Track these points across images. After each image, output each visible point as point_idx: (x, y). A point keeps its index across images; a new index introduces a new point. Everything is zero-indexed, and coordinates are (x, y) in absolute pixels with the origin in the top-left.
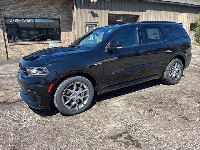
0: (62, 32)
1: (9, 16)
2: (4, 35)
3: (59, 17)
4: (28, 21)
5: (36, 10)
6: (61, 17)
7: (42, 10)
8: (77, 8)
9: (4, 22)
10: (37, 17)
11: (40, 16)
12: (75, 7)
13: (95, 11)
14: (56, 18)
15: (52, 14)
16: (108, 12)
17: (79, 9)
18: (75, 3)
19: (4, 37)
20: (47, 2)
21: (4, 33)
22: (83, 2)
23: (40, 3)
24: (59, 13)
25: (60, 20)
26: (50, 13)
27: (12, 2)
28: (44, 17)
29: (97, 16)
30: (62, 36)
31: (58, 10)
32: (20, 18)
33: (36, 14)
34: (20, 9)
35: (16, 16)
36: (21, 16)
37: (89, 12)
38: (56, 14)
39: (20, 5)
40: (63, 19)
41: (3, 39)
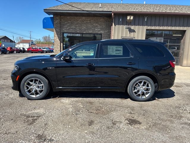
1: (65, 31)
2: (61, 45)
3: (102, 32)
4: (78, 35)
5: (84, 27)
7: (89, 27)
8: (115, 25)
9: (62, 36)
10: (84, 33)
11: (86, 31)
12: (113, 24)
13: (132, 27)
14: (99, 33)
15: (96, 30)
16: (145, 28)
17: (117, 26)
18: (113, 21)
19: (61, 46)
20: (93, 21)
21: (61, 43)
22: (121, 20)
23: (88, 22)
24: (102, 29)
25: (102, 35)
27: (69, 22)
28: (90, 32)
29: (134, 31)
31: (101, 27)
32: (73, 33)
33: (84, 30)
34: (73, 27)
35: (70, 32)
36: (73, 31)
37: (126, 28)
38: (100, 30)
39: (74, 24)
40: (104, 34)
41: (59, 47)
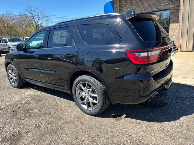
0: (172, 24)
3: (170, 6)
6: (172, 6)
7: (153, 3)
11: (149, 9)
24: (170, 2)
26: (160, 5)
28: (154, 9)
30: (170, 29)
33: (146, 8)
38: (167, 4)
39: (135, 3)
40: (174, 9)
